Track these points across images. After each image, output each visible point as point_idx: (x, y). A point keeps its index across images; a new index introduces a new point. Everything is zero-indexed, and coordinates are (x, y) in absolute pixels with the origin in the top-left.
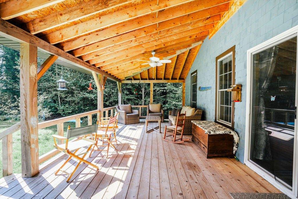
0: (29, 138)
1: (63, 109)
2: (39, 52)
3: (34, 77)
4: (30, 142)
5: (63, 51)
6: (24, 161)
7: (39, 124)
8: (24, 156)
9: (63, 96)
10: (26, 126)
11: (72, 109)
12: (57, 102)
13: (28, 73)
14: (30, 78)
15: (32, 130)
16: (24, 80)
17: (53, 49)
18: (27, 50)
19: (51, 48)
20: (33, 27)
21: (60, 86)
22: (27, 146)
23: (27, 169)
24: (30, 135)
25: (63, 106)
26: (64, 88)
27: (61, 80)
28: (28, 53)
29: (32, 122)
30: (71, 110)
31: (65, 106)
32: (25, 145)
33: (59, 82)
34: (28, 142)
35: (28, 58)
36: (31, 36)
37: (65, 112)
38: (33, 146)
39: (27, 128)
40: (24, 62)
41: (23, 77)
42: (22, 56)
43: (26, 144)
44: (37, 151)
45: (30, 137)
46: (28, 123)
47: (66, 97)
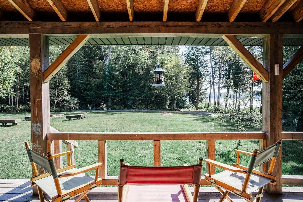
3: (36, 74)
14: (31, 75)
15: (34, 138)
29: (34, 129)
36: (30, 24)
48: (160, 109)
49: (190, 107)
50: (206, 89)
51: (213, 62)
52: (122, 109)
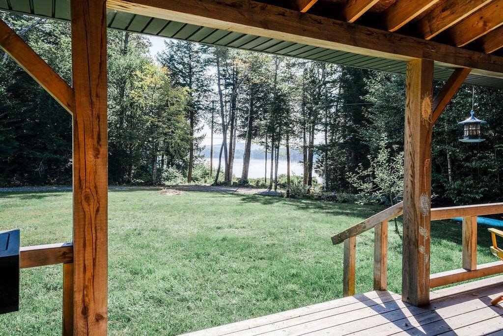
0: (416, 233)
1: (457, 189)
2: (436, 71)
3: (427, 121)
4: (417, 241)
5: (482, 55)
6: (406, 273)
7: (432, 209)
8: (407, 263)
9: (461, 156)
10: (412, 210)
11: (482, 189)
12: (443, 171)
13: (419, 114)
14: (421, 122)
15: (421, 219)
16: (411, 128)
17: (462, 55)
18: (418, 72)
19: (457, 55)
20: (430, 26)
21: (466, 133)
22: (412, 247)
23: (410, 288)
24: (418, 227)
25: (459, 182)
26: (476, 137)
27: (469, 120)
28: (420, 78)
29: (422, 204)
30: (481, 193)
31: (463, 181)
32: (409, 244)
33: (466, 124)
34: (414, 239)
35: (420, 87)
36: (425, 44)
37: (462, 196)
38: (422, 249)
39: (413, 214)
40: (411, 94)
41: (409, 123)
42: (410, 85)
43: (412, 243)
44: (427, 261)
45: (418, 231)
46: (415, 204)
47: (467, 159)
48: (120, 184)
49: (176, 176)
50: (201, 138)
51: (223, 82)
52: (17, 186)
